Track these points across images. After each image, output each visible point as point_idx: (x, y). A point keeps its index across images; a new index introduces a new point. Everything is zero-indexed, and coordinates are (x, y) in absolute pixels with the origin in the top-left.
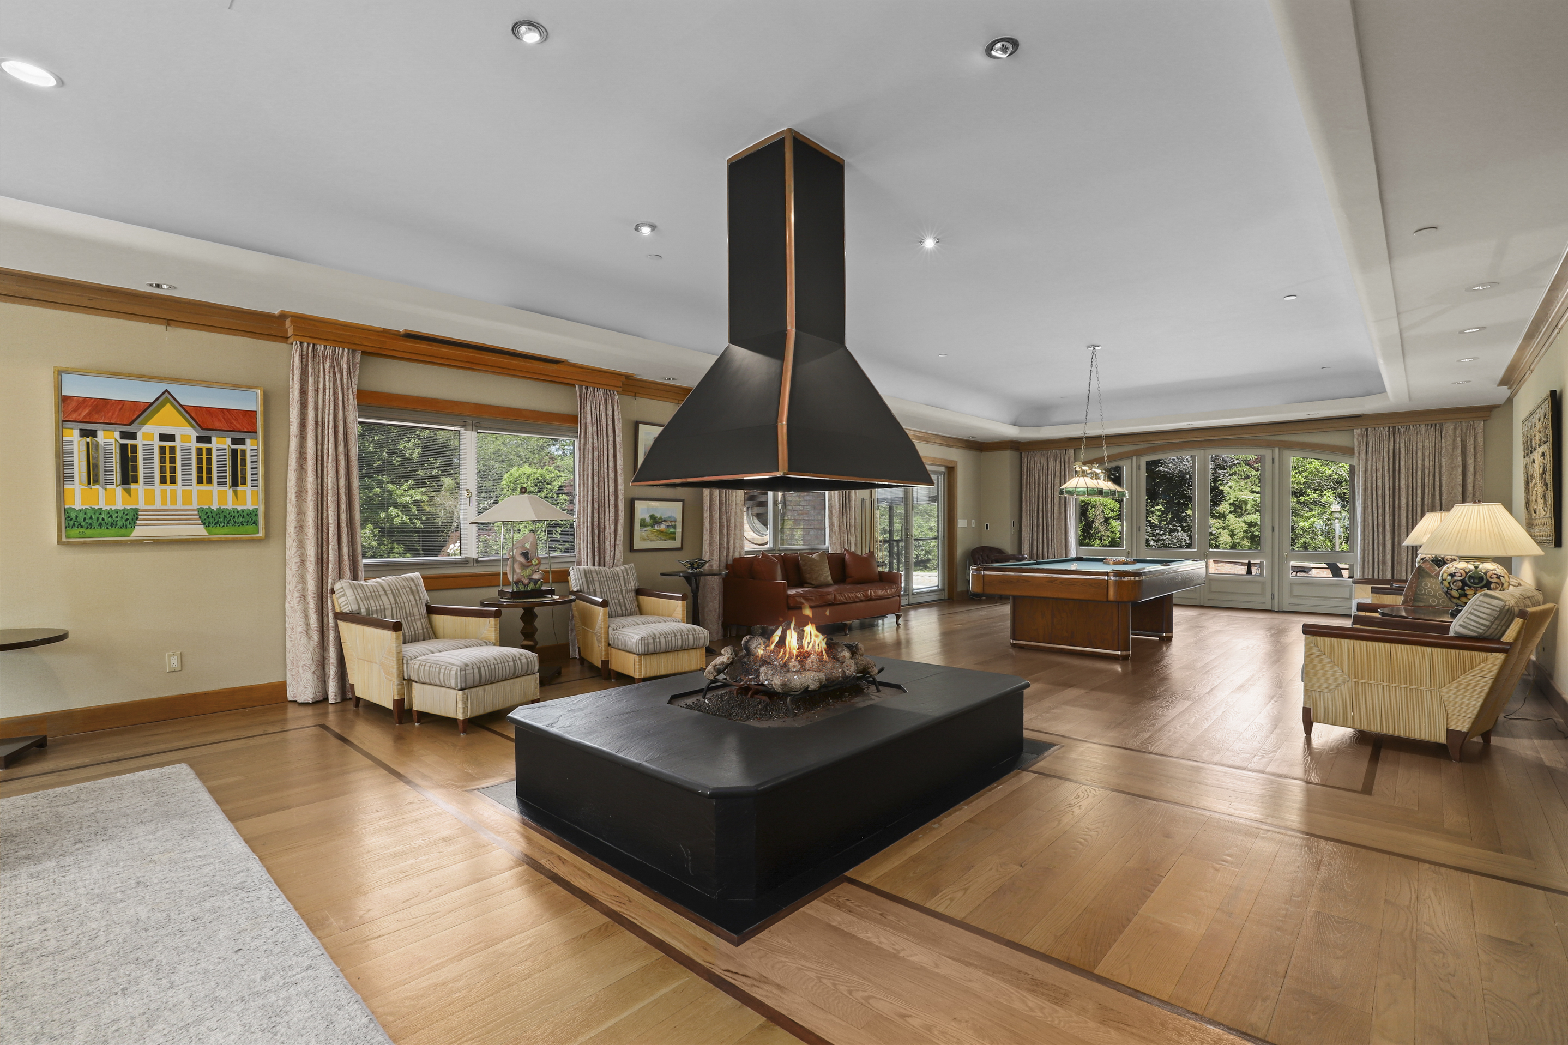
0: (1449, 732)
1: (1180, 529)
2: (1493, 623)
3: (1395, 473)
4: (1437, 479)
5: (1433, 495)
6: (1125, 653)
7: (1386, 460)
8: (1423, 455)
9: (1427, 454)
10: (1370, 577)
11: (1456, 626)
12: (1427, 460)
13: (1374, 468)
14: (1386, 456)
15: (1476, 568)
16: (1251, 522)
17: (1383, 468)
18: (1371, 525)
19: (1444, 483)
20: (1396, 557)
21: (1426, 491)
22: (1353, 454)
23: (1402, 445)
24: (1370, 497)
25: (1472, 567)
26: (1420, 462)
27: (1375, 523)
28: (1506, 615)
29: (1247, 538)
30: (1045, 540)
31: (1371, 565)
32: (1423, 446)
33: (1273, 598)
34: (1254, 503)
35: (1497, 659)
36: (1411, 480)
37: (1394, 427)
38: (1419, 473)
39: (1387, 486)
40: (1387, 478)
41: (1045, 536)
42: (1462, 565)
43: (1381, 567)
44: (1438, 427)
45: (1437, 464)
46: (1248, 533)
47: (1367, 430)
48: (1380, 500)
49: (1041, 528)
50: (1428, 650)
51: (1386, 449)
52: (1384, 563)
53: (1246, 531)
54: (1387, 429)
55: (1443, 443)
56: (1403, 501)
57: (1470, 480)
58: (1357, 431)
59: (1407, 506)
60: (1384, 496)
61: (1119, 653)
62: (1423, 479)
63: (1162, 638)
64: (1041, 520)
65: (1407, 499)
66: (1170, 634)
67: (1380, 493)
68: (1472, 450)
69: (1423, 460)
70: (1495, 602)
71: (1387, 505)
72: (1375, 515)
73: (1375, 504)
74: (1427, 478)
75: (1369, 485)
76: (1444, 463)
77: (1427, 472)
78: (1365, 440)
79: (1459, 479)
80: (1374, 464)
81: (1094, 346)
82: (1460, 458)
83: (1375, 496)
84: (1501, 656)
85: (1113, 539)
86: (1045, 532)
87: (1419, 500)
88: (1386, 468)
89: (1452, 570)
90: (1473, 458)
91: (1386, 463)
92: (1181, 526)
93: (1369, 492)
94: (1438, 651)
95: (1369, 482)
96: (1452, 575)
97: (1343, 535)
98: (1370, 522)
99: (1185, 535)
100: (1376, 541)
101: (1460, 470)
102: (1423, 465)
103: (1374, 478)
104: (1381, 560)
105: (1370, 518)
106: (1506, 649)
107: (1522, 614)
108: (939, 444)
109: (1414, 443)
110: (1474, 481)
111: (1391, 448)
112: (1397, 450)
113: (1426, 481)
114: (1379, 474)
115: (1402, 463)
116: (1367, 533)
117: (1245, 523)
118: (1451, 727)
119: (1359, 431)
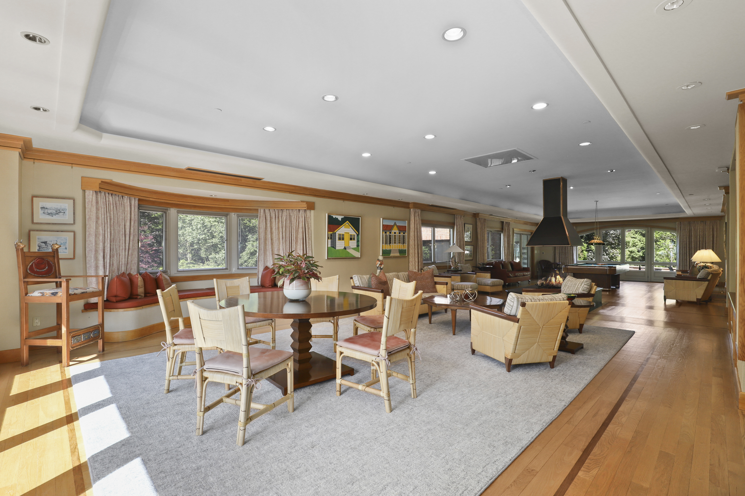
0: (697, 299)
1: (605, 254)
2: (706, 275)
3: (690, 237)
4: (704, 239)
5: (703, 244)
6: (609, 289)
7: (687, 232)
8: (700, 231)
9: (701, 230)
10: (682, 269)
11: (698, 277)
12: (701, 233)
13: (683, 235)
14: (687, 231)
15: (705, 264)
16: (632, 251)
17: (686, 235)
18: (682, 253)
19: (706, 240)
20: (690, 264)
21: (701, 242)
22: (676, 230)
23: (693, 228)
24: (682, 245)
25: (704, 264)
26: (698, 233)
27: (684, 253)
28: (708, 274)
29: (630, 258)
30: (565, 258)
31: (682, 266)
32: (700, 228)
33: (648, 277)
34: (633, 242)
35: (707, 283)
36: (695, 239)
37: (690, 222)
38: (698, 237)
39: (687, 241)
40: (687, 238)
41: (565, 256)
42: (702, 264)
43: (685, 267)
44: (704, 222)
45: (704, 234)
46: (630, 256)
47: (681, 222)
48: (685, 245)
49: (563, 253)
50: (692, 282)
51: (687, 229)
52: (687, 266)
53: (629, 255)
54: (687, 222)
55: (706, 228)
56: (693, 246)
57: (715, 239)
58: (677, 223)
59: (694, 247)
60: (686, 244)
61: (608, 289)
62: (699, 239)
63: (616, 287)
64: (563, 251)
65: (694, 245)
66: (619, 286)
67: (685, 243)
68: (716, 230)
69: (699, 233)
70: (706, 271)
71: (687, 247)
72: (683, 250)
73: (683, 247)
74: (701, 238)
75: (681, 240)
76: (706, 234)
77: (701, 236)
78: (680, 225)
79: (712, 239)
80: (683, 234)
81: (597, 201)
82: (712, 232)
83: (683, 244)
84: (707, 282)
85: (584, 258)
86: (565, 255)
87: (698, 245)
88: (687, 235)
89: (700, 265)
90: (716, 232)
91: (687, 233)
92: (606, 253)
93: (681, 242)
94: (694, 282)
95: (681, 239)
96: (700, 266)
97: (674, 257)
98: (682, 252)
99: (607, 256)
100: (684, 259)
101: (712, 236)
102: (699, 234)
103: (683, 238)
104: (685, 265)
105: (682, 251)
106: (709, 281)
107: (712, 273)
108: (530, 225)
109: (697, 227)
110: (716, 239)
111: (689, 228)
112: (691, 229)
113: (701, 239)
114: (685, 237)
115: (693, 234)
116: (680, 256)
117: (629, 251)
118: (697, 298)
119: (678, 223)
